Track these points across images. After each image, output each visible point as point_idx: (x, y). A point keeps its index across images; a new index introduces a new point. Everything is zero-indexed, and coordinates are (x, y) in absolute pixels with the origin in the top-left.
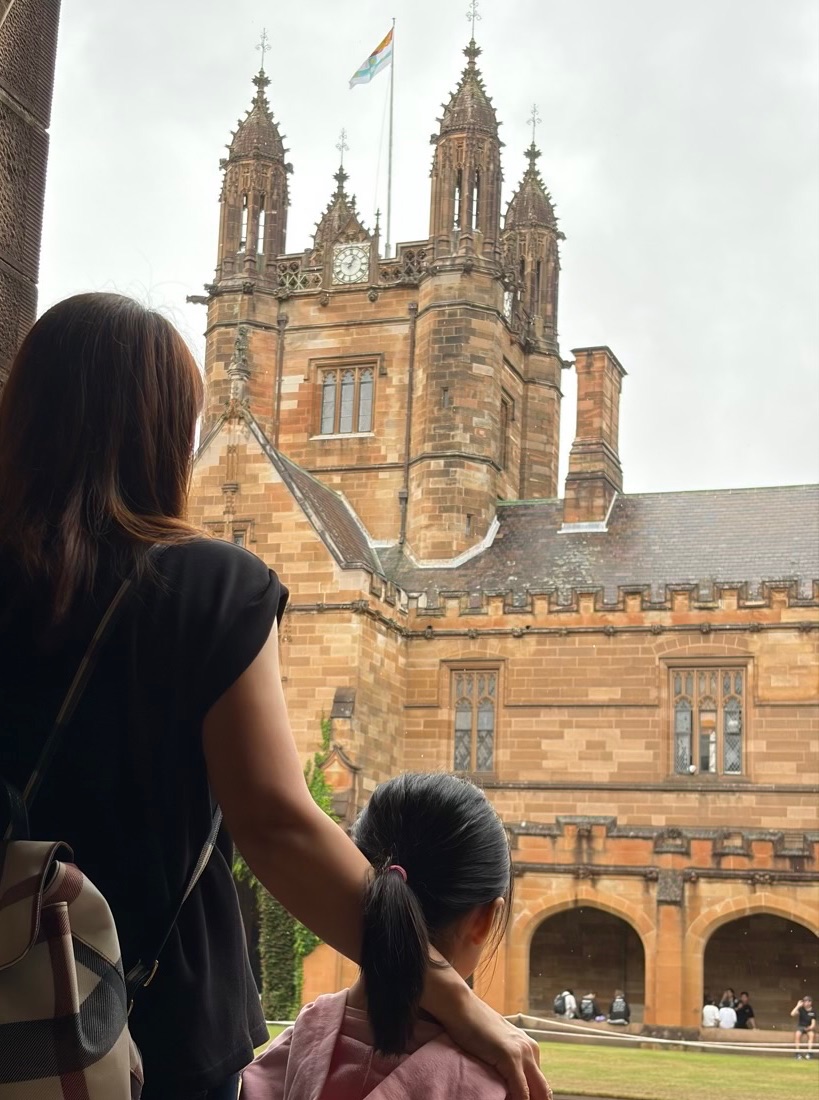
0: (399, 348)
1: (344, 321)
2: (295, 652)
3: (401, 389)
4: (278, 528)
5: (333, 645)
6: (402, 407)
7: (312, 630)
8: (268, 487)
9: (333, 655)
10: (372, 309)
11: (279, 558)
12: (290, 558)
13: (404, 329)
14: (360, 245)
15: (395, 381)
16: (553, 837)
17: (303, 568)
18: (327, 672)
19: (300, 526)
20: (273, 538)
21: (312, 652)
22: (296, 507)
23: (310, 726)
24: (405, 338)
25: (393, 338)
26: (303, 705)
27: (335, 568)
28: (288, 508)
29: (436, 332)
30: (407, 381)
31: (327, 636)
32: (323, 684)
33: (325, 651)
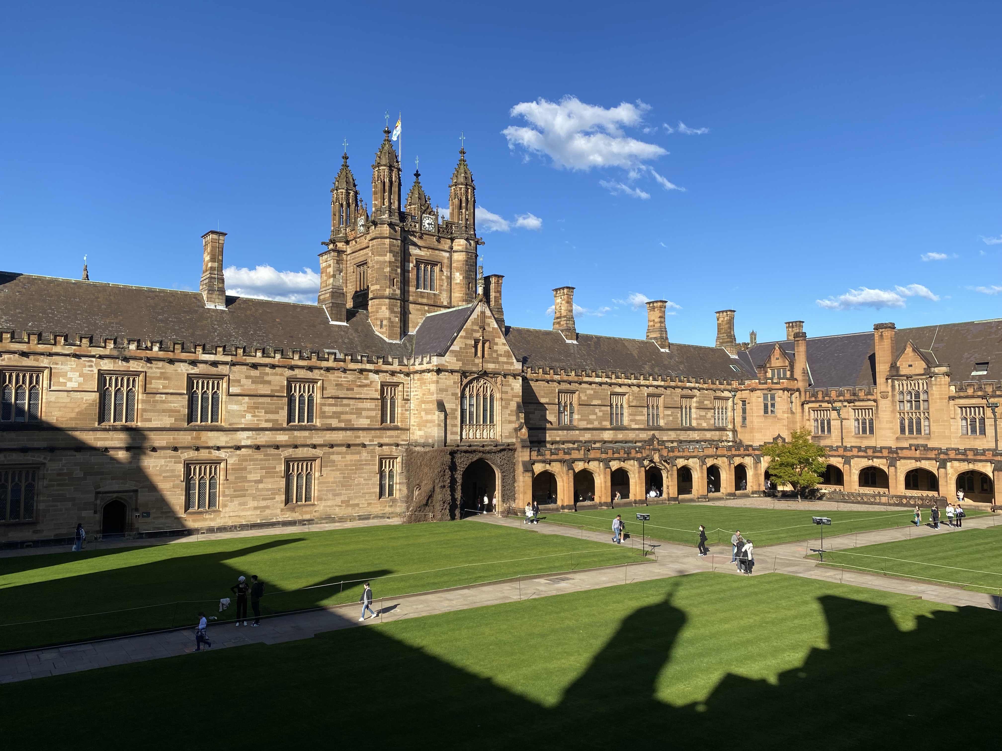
0: (446, 261)
1: (427, 246)
2: (505, 389)
3: (447, 277)
4: (497, 344)
5: (515, 387)
6: (448, 285)
7: (508, 381)
8: (493, 328)
9: (515, 391)
10: (436, 243)
11: (497, 355)
12: (501, 355)
13: (447, 255)
14: (432, 217)
15: (445, 274)
16: (579, 450)
17: (504, 359)
18: (513, 396)
19: (504, 344)
20: (495, 348)
21: (508, 389)
22: (502, 337)
23: (509, 415)
24: (448, 258)
25: (443, 257)
26: (507, 408)
27: (515, 361)
28: (500, 338)
29: (467, 261)
30: (449, 274)
31: (513, 384)
32: (512, 400)
33: (512, 389)
